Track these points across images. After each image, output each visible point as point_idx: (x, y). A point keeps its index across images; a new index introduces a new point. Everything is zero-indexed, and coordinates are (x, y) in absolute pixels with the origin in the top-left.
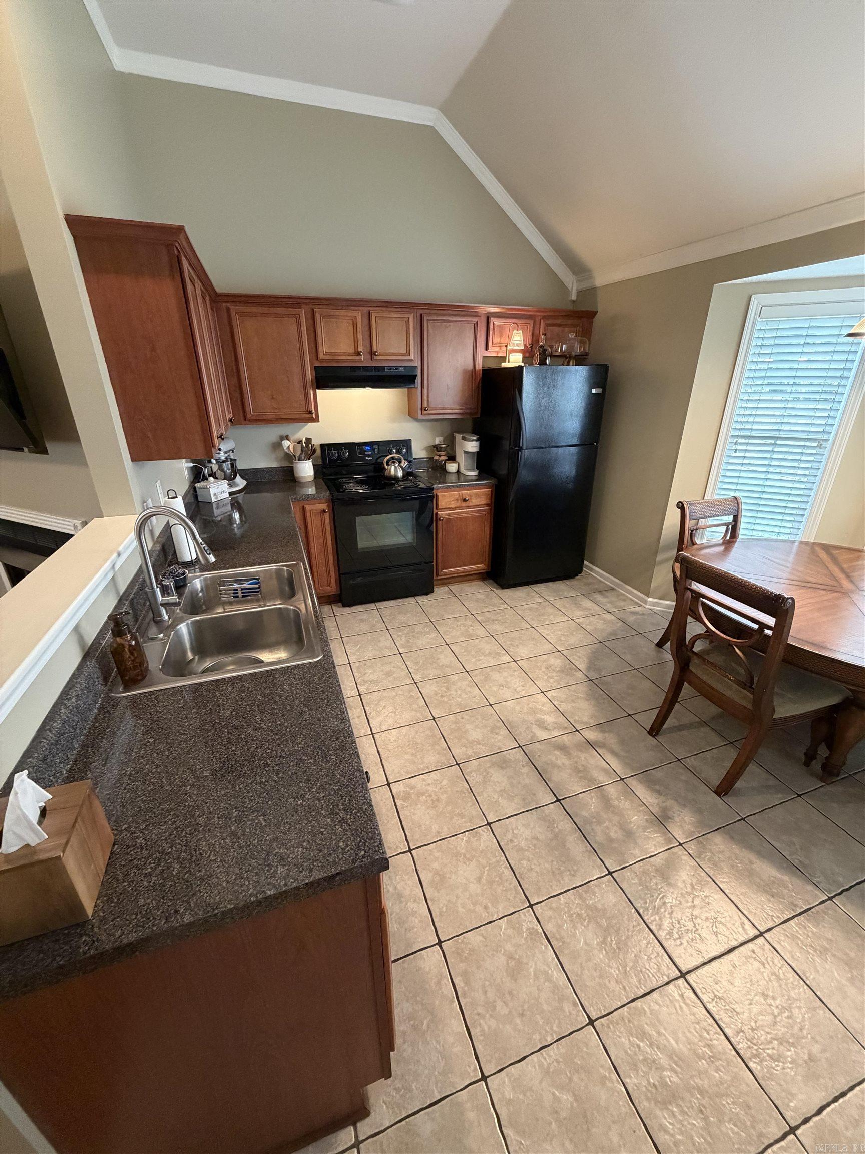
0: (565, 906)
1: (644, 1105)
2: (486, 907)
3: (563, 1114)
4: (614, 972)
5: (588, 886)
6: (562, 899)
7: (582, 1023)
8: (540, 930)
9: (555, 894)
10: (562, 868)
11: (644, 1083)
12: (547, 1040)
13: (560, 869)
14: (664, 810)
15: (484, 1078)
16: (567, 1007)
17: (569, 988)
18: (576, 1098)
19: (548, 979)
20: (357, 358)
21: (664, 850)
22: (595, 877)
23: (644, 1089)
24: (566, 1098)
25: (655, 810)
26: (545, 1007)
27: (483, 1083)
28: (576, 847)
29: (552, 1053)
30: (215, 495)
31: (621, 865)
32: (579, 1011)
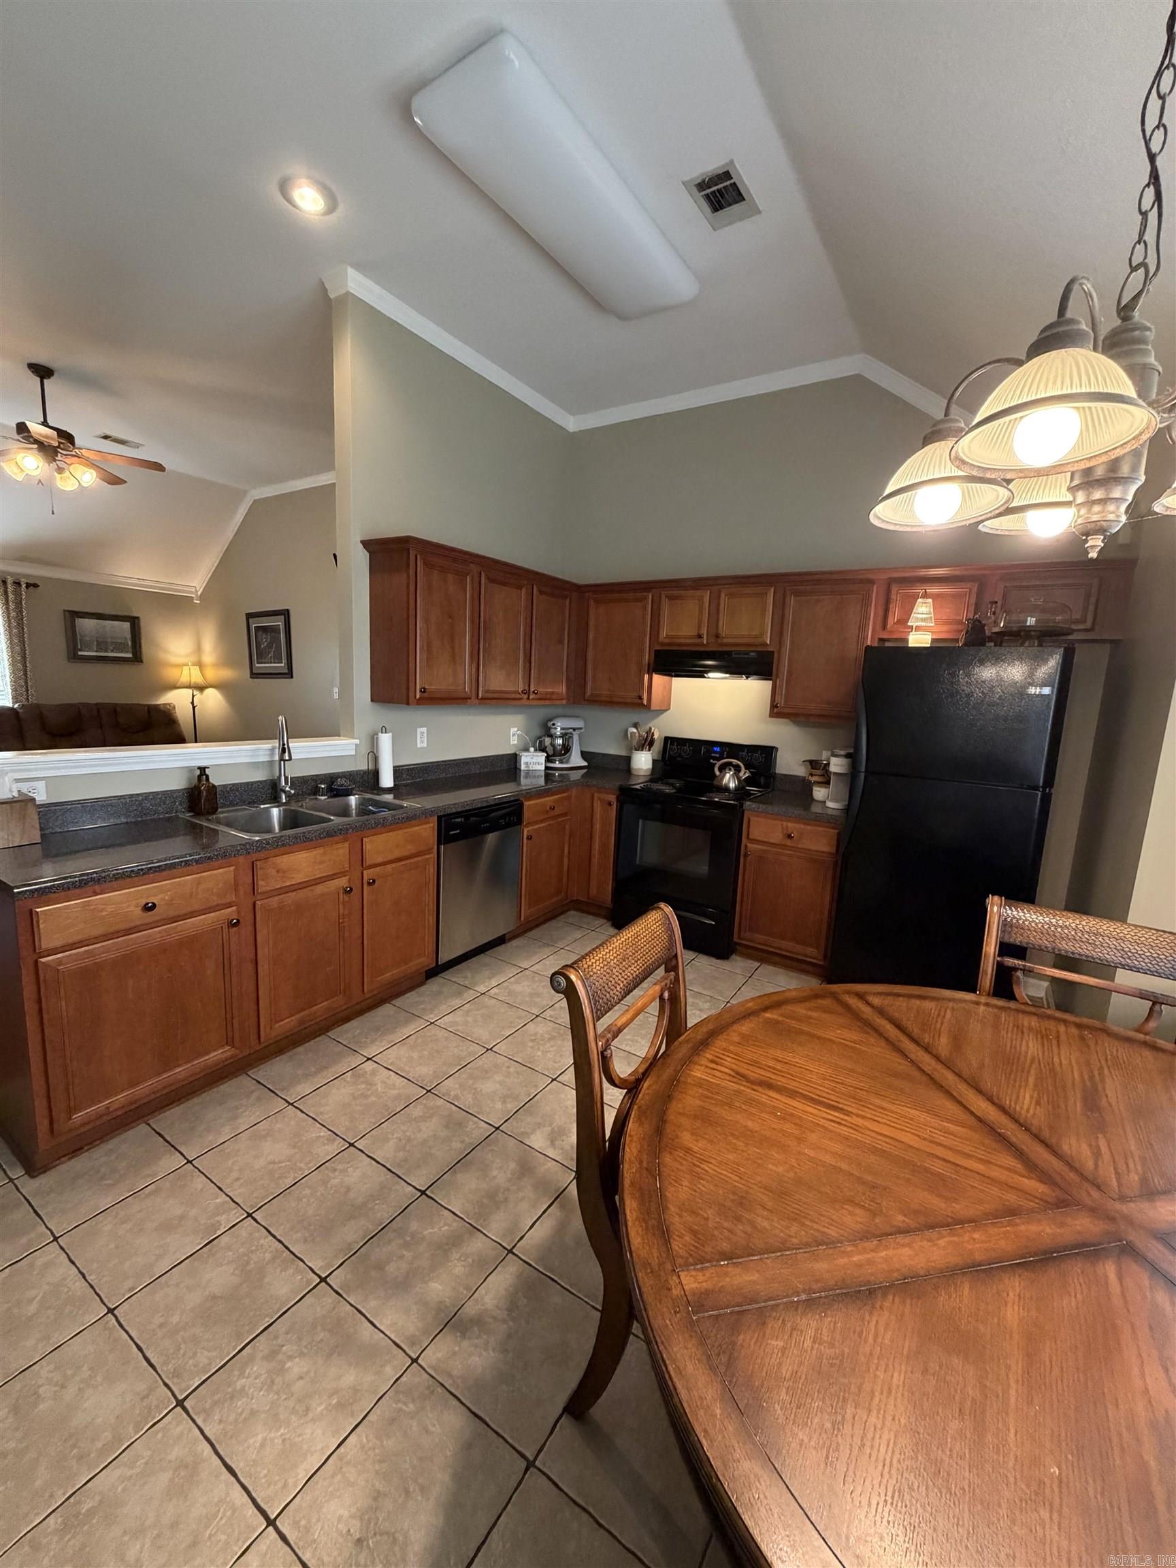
0: (257, 1246)
1: (17, 1385)
2: (237, 1179)
3: (16, 1311)
4: (175, 1319)
5: (293, 1260)
6: (267, 1240)
7: (109, 1301)
8: (219, 1233)
9: (272, 1232)
10: (312, 1228)
11: (41, 1382)
12: (90, 1275)
13: (310, 1225)
14: (478, 1322)
15: (56, 1239)
16: (129, 1283)
17: (150, 1278)
18: (30, 1319)
19: (159, 1257)
20: (698, 641)
21: (393, 1337)
22: (309, 1264)
23: (33, 1382)
24: (33, 1308)
25: (471, 1309)
26: (128, 1264)
27: (52, 1239)
28: (351, 1233)
29: (77, 1284)
30: (527, 763)
31: (342, 1289)
32: (124, 1295)
